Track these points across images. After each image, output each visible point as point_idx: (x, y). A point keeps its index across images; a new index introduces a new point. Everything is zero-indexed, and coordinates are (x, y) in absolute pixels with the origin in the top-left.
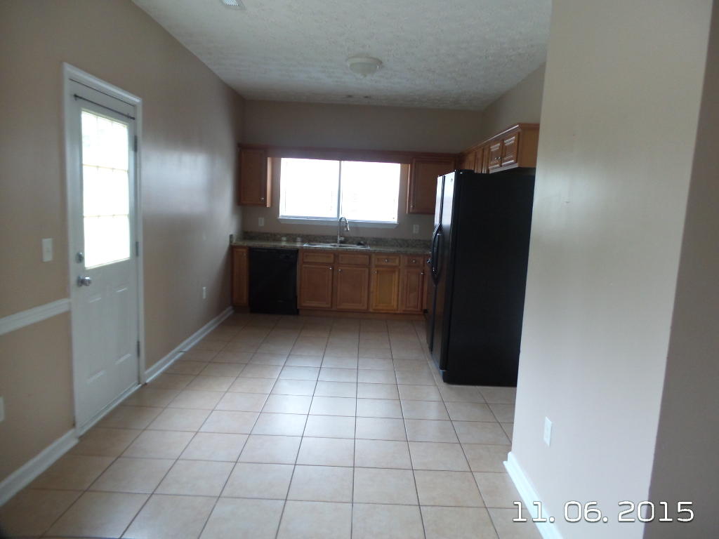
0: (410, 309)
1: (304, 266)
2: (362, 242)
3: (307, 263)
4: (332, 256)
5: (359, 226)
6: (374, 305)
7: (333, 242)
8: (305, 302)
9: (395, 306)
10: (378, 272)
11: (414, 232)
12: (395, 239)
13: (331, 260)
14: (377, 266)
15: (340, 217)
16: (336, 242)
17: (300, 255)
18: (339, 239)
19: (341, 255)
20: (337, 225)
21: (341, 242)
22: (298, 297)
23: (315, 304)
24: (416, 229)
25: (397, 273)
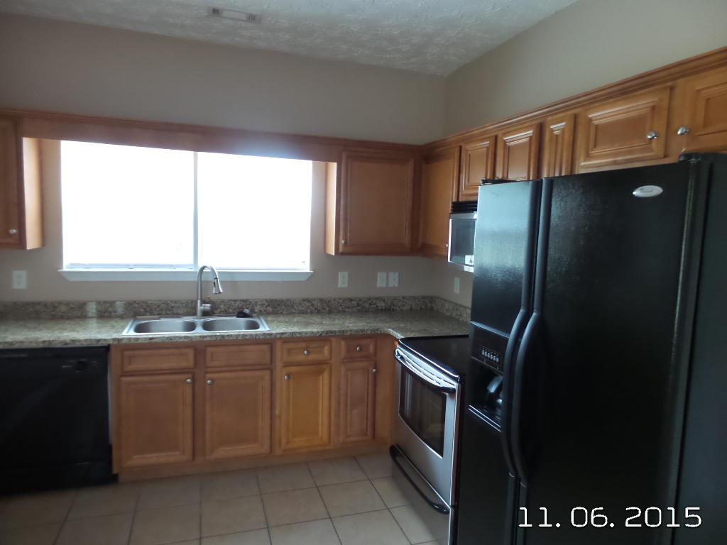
0: (355, 439)
1: (125, 379)
2: (247, 311)
3: (132, 374)
4: (191, 353)
5: (238, 279)
6: (284, 441)
7: (188, 314)
8: (129, 459)
9: (325, 438)
10: (289, 375)
11: (340, 285)
12: (308, 300)
13: (188, 362)
14: (287, 365)
15: (200, 266)
16: (195, 314)
17: (114, 358)
18: (200, 308)
19: (209, 350)
20: (195, 278)
21: (205, 314)
22: (114, 448)
23: (153, 458)
24: (343, 280)
25: (326, 374)
